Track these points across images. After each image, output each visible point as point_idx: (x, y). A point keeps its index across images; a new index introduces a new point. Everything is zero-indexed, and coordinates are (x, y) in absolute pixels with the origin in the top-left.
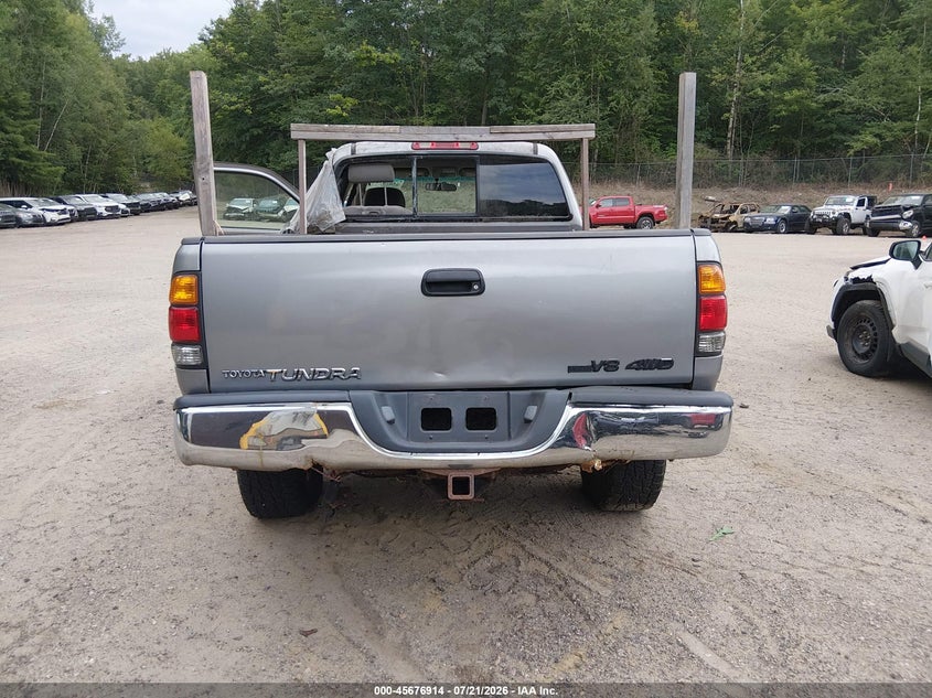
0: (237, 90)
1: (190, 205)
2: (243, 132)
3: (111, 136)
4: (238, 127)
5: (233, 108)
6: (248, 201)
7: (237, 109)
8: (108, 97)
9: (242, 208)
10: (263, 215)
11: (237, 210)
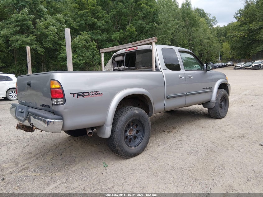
0: (244, 30)
1: (231, 66)
2: (245, 42)
3: (209, 48)
4: (244, 41)
5: (241, 36)
6: (242, 63)
7: (242, 36)
8: (209, 38)
9: (239, 66)
10: (246, 67)
11: (238, 66)
